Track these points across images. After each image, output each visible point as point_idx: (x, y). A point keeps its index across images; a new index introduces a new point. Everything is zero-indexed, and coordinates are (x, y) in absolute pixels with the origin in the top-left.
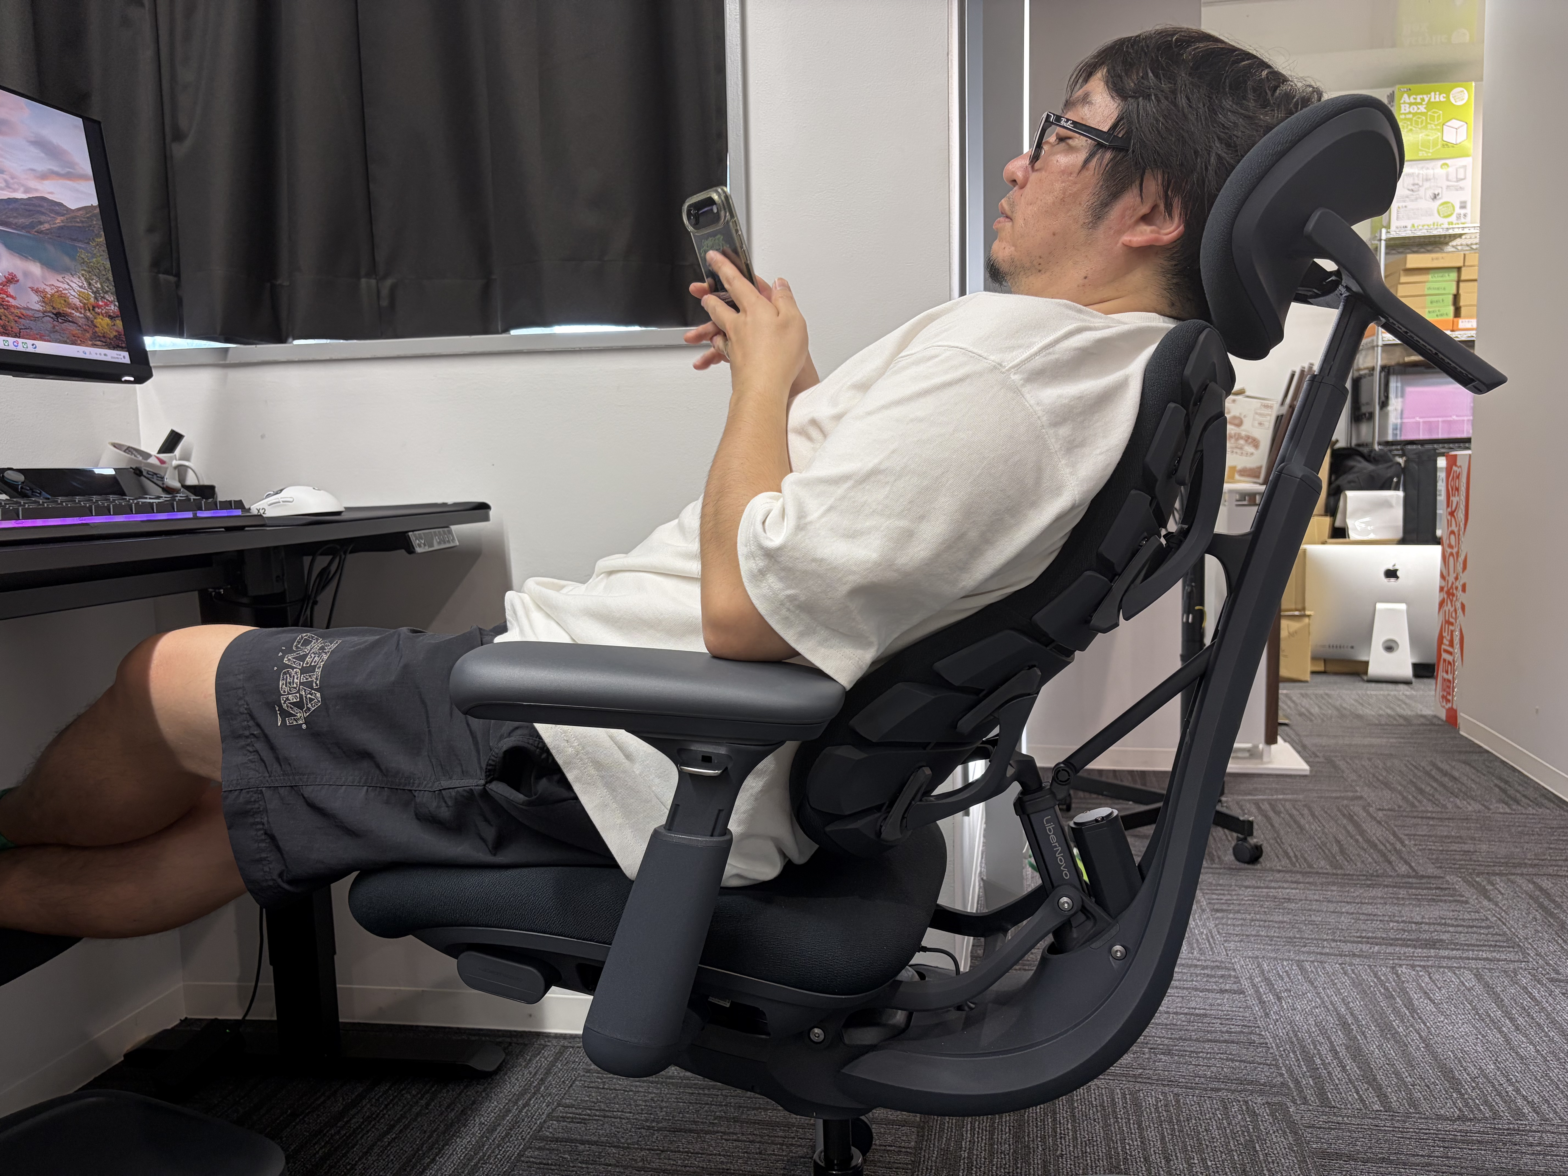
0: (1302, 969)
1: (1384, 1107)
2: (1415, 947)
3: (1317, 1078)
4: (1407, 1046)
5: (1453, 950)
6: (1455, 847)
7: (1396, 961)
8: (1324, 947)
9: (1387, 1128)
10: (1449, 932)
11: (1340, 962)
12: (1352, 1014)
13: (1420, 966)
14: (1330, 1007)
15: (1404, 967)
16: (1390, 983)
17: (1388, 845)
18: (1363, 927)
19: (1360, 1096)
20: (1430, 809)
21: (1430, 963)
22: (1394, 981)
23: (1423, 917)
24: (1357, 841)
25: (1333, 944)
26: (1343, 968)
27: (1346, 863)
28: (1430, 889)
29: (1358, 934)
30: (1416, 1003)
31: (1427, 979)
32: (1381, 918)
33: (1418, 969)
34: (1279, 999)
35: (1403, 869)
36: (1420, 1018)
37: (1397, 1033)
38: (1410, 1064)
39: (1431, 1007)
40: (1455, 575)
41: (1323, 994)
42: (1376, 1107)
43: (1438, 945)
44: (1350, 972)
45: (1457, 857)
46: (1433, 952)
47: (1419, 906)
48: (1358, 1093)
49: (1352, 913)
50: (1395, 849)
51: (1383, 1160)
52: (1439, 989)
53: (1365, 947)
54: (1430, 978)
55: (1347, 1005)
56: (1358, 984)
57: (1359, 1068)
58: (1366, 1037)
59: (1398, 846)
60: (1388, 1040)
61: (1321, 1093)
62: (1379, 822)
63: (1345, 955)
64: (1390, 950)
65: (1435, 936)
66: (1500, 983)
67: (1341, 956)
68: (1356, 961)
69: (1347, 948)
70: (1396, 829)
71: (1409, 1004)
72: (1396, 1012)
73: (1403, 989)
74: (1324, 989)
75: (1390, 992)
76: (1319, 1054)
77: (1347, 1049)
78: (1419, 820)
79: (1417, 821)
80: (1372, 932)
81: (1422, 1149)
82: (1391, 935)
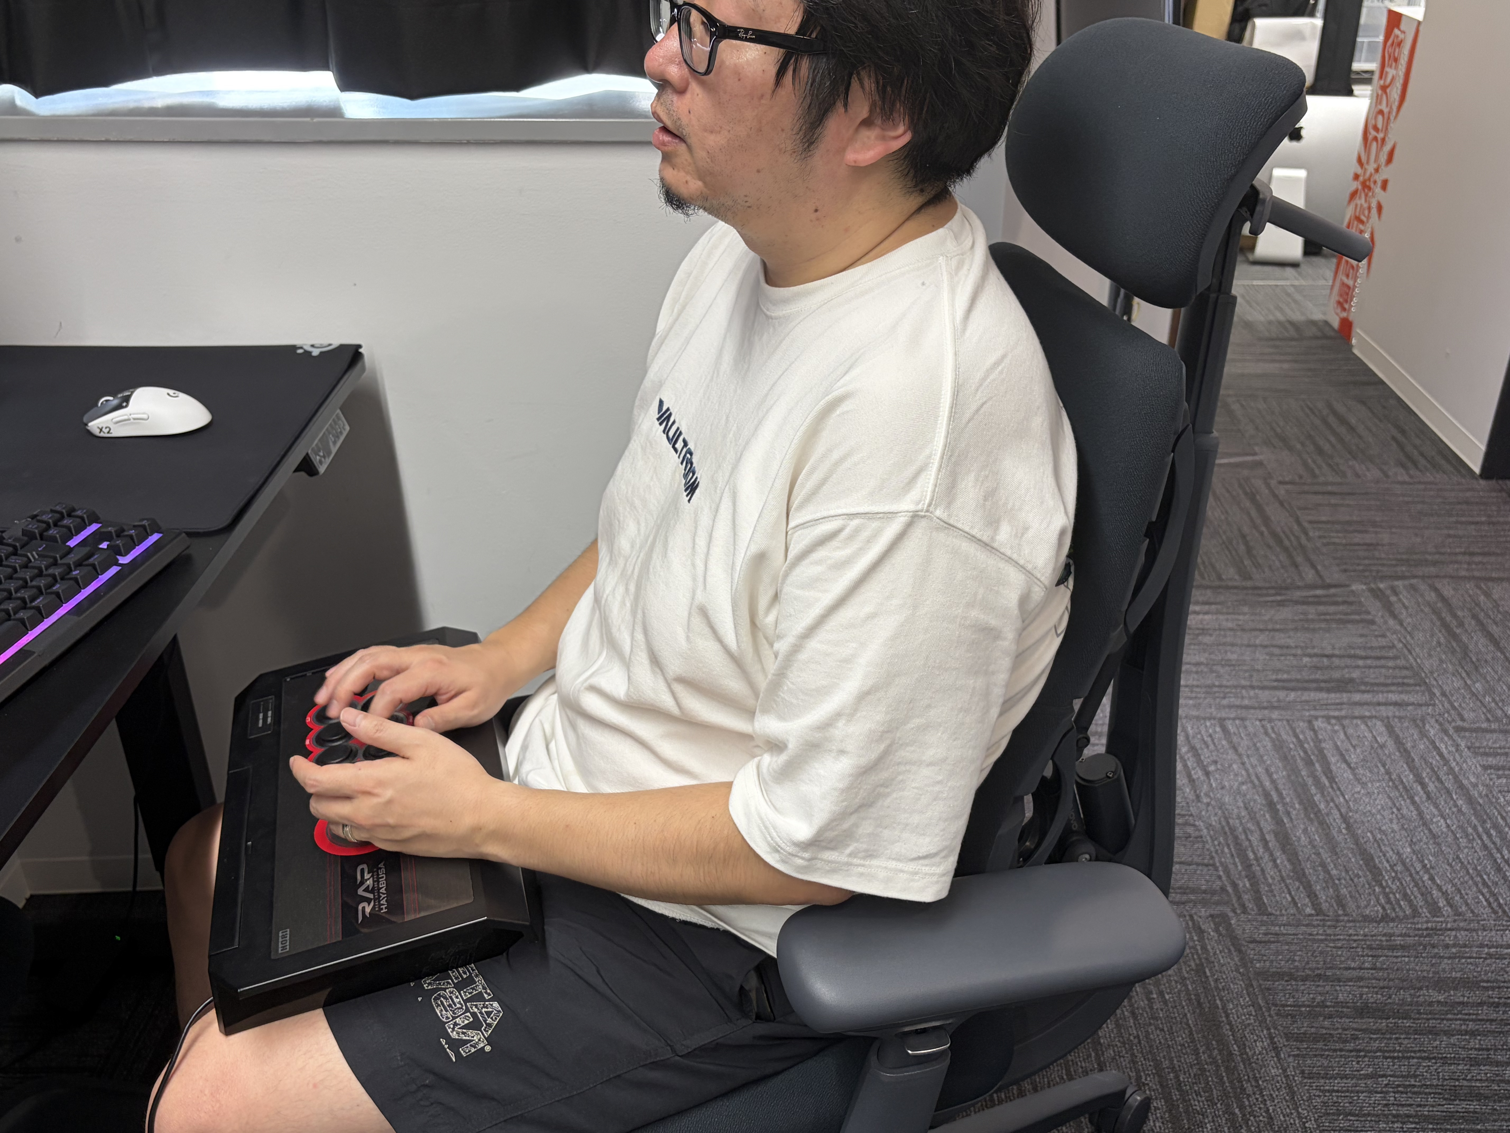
0: (1224, 729)
1: (1315, 910)
2: (1328, 691)
3: (1251, 877)
4: (1330, 828)
5: (1364, 692)
6: (1357, 538)
7: (1312, 713)
8: (1243, 698)
9: (1320, 937)
10: (1358, 667)
11: (1259, 717)
12: (1277, 789)
13: (1334, 717)
14: (1256, 782)
15: (1320, 719)
16: (1308, 743)
17: (1292, 538)
18: (1278, 665)
19: (1293, 898)
20: (1330, 479)
21: (1343, 713)
22: (1312, 740)
23: (1334, 648)
24: (1262, 534)
25: (1252, 693)
26: (1263, 726)
27: (1254, 570)
28: (1336, 603)
29: (1274, 677)
30: (1333, 768)
31: (1342, 736)
32: (1294, 651)
33: (1333, 721)
34: (1207, 774)
35: (1310, 576)
36: (1339, 789)
37: (1319, 811)
38: (1334, 849)
39: (1348, 775)
40: (1375, 166)
41: (1248, 766)
42: (1309, 910)
43: (1349, 687)
44: (1270, 731)
45: (1361, 554)
46: (1345, 697)
47: (1328, 630)
48: (1290, 894)
49: (1266, 647)
50: (1300, 544)
51: (1319, 976)
52: (1354, 747)
53: (1281, 694)
54: (1345, 734)
55: (1270, 775)
56: (1279, 746)
57: (1289, 860)
58: (1291, 819)
59: (1304, 540)
60: (1312, 821)
61: (1258, 899)
62: (1281, 504)
63: (1265, 708)
64: (1306, 696)
65: (1346, 674)
66: (1410, 735)
67: (1260, 708)
68: (1275, 715)
69: (1265, 696)
70: (1299, 513)
71: (1328, 771)
72: (1317, 782)
73: (1321, 751)
74: (1248, 756)
75: (1310, 756)
76: (1251, 846)
77: (1276, 836)
78: (1320, 497)
79: (1319, 499)
80: (1288, 672)
81: (1353, 960)
82: (1305, 675)
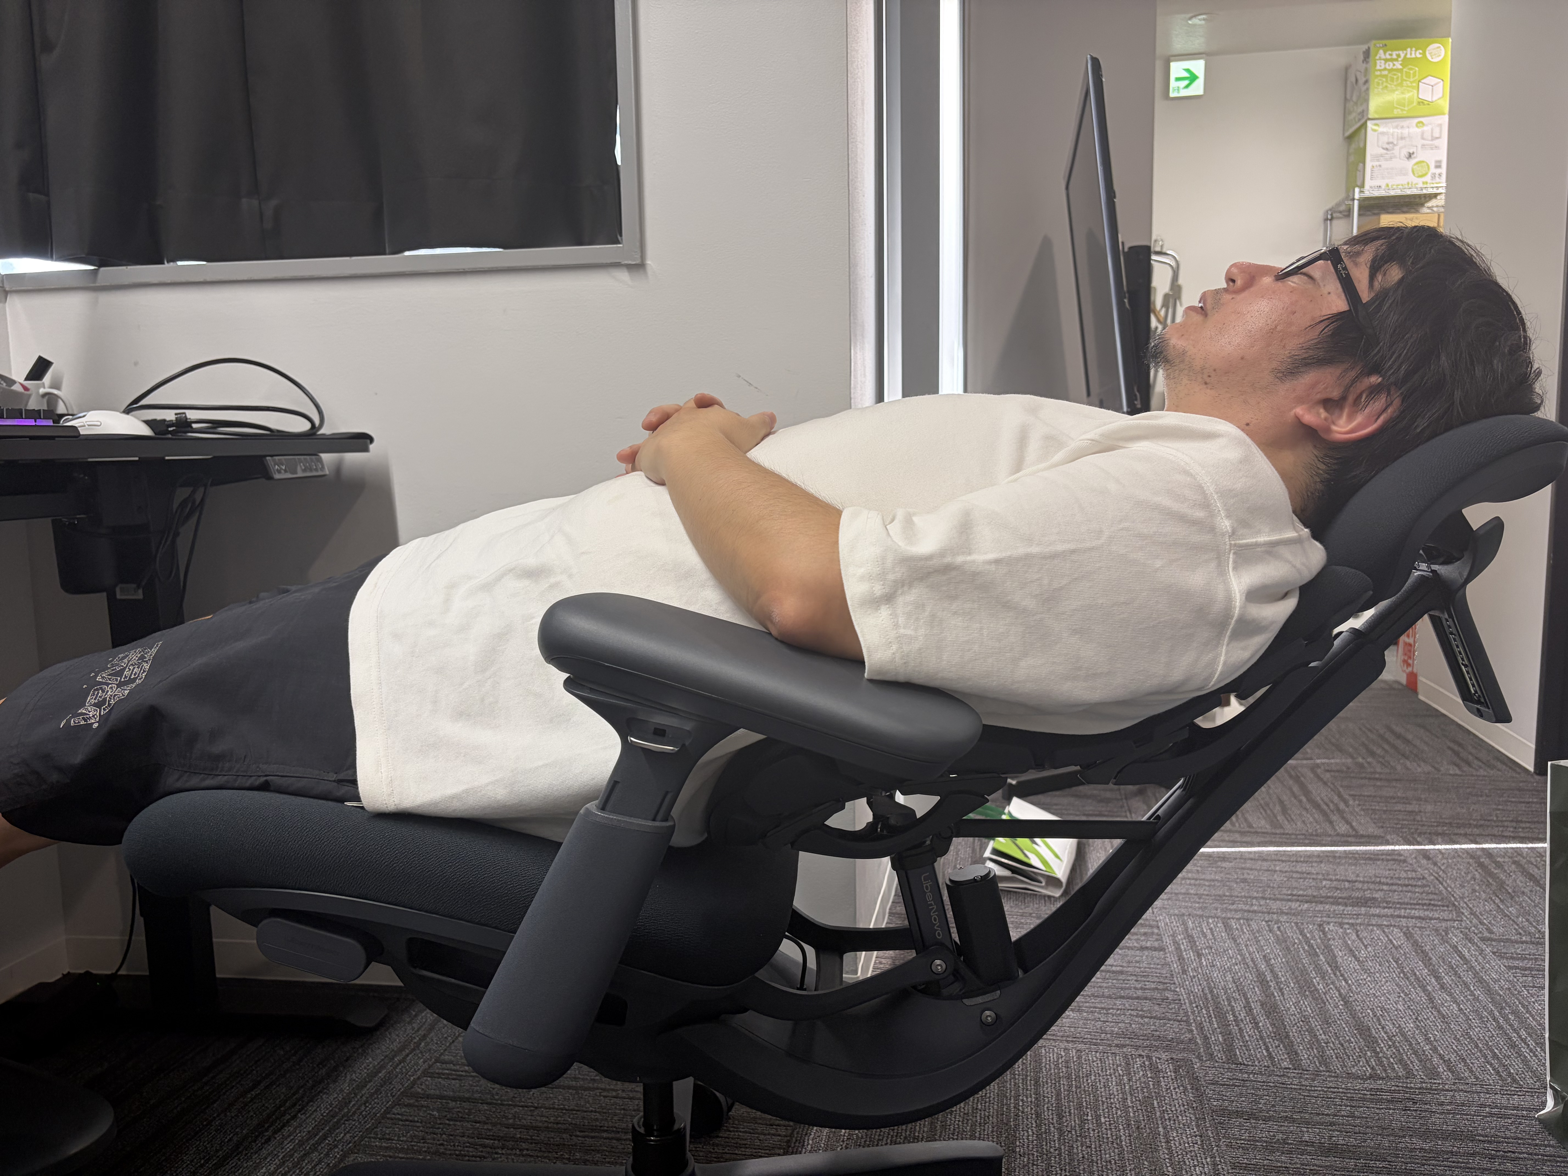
0: (1227, 927)
1: (1293, 1065)
2: (1346, 905)
3: (1227, 1034)
4: (1325, 1003)
5: (1384, 908)
6: (1399, 807)
7: (1325, 919)
8: (1252, 905)
9: (1293, 1087)
10: (1382, 890)
11: (1267, 919)
12: (1272, 971)
13: (1348, 923)
14: (1251, 964)
15: (1332, 924)
16: (1315, 940)
17: (1331, 805)
18: (1295, 884)
19: (1270, 1054)
20: (1379, 770)
21: (1359, 921)
22: (1320, 938)
23: (1358, 876)
24: (1300, 801)
25: (1262, 902)
26: (1269, 926)
27: (1286, 823)
29: (1289, 892)
30: (1339, 960)
31: (1354, 937)
32: (1314, 876)
33: (1347, 926)
34: (1199, 955)
35: (1343, 828)
36: (1342, 975)
37: (1317, 990)
38: (1327, 1022)
39: (1355, 965)
41: (1245, 952)
42: (1285, 1064)
43: (1369, 903)
44: (1276, 929)
45: (1400, 817)
46: (1363, 910)
47: (1355, 865)
48: (1267, 1050)
49: (1286, 872)
50: (1338, 810)
51: (1285, 1118)
52: (1366, 947)
53: (1294, 905)
54: (1358, 936)
55: (1268, 962)
56: (1282, 940)
57: (1273, 1025)
58: (1283, 994)
59: (1342, 806)
60: (1306, 997)
61: (1229, 1051)
62: (1325, 783)
63: (1274, 913)
64: (1320, 907)
65: (1368, 894)
66: (1429, 941)
67: (1269, 913)
68: (1284, 918)
69: (1275, 905)
70: (1341, 789)
71: (1333, 962)
72: (1318, 969)
73: (1328, 947)
74: (1246, 946)
75: (1315, 950)
76: (1233, 1009)
77: (1262, 1005)
78: (1367, 781)
79: (1366, 782)
80: (1304, 890)
81: (1328, 1107)
82: (1323, 893)
